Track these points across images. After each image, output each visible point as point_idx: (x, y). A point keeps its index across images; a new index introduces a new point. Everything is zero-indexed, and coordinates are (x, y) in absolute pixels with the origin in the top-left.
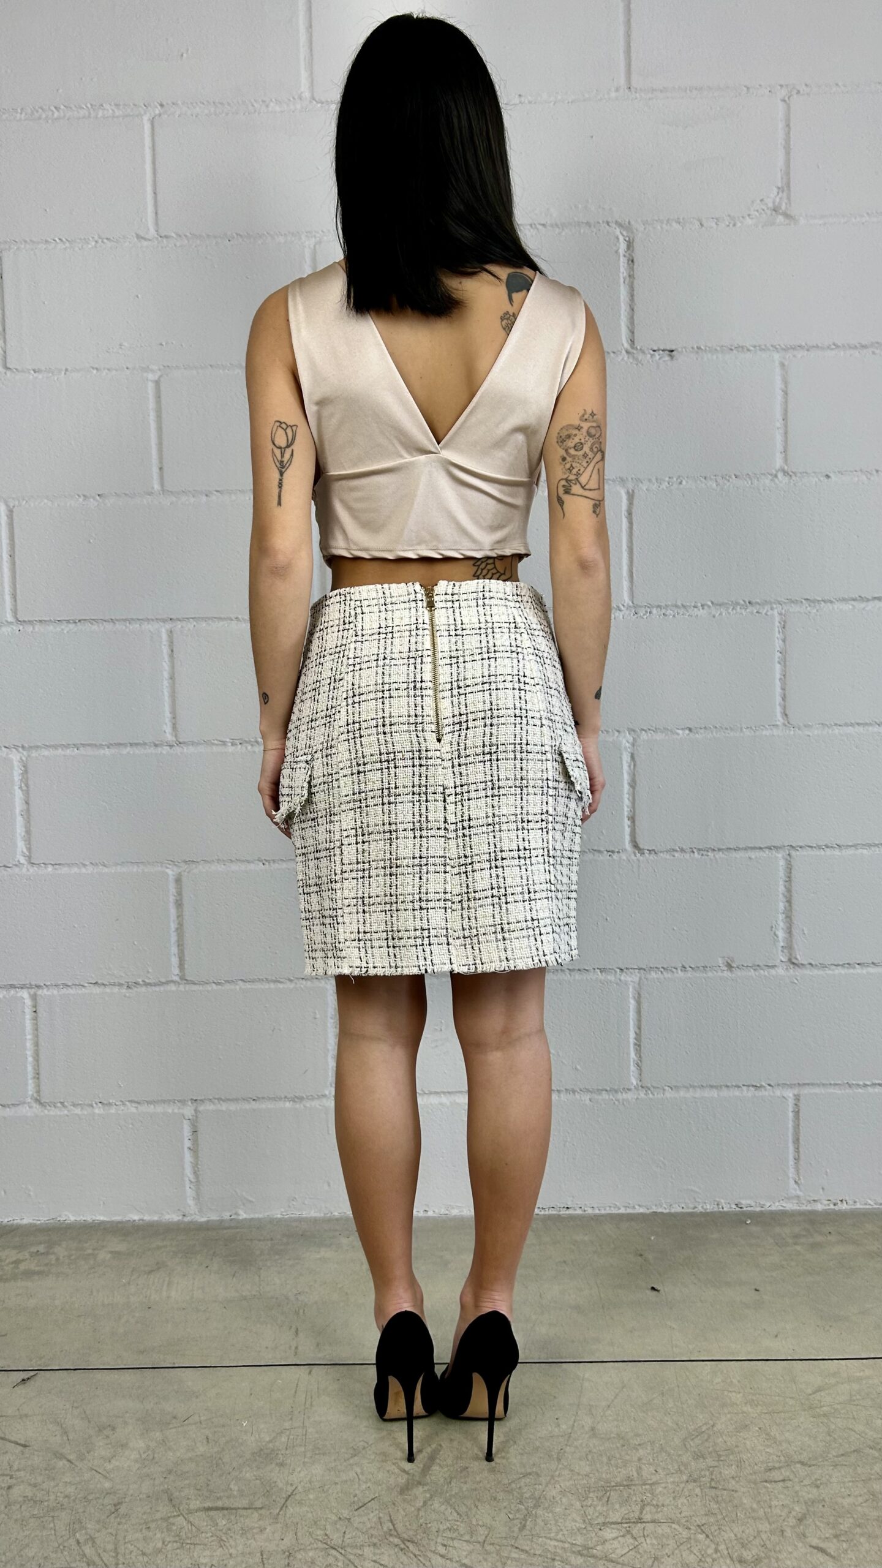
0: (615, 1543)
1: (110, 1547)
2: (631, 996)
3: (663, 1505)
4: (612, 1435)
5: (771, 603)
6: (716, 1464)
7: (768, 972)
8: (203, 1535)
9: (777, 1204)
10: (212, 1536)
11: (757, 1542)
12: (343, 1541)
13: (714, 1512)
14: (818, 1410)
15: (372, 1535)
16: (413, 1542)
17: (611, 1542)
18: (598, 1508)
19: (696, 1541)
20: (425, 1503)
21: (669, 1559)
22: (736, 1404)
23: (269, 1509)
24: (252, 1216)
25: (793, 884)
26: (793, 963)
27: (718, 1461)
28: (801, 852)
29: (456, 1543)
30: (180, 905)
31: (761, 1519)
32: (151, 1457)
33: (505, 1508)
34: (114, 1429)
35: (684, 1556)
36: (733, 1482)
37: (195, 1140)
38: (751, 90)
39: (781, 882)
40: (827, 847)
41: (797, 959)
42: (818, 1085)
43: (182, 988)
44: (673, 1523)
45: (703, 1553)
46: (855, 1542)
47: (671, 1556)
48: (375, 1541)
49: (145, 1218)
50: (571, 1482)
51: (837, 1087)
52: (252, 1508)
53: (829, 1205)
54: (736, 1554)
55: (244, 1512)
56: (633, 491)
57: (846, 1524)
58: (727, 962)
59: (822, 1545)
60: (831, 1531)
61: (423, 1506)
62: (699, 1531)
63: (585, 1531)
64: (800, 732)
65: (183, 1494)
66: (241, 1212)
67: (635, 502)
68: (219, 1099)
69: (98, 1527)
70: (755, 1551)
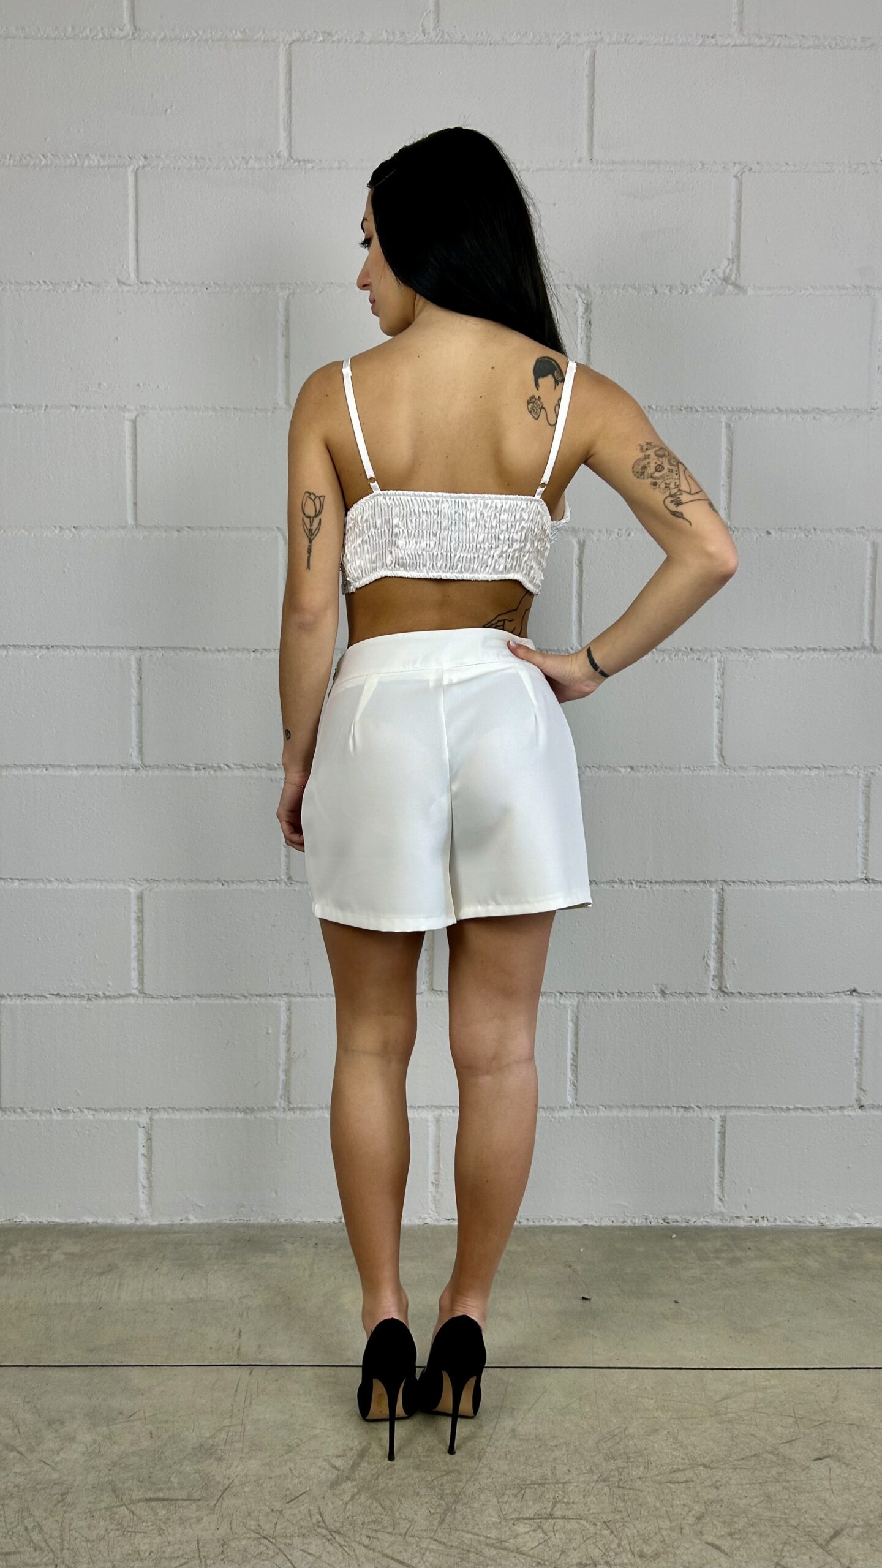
0: (526, 1536)
1: (56, 1533)
2: (569, 1019)
3: (573, 1503)
4: (531, 1437)
5: (711, 651)
6: (626, 1465)
7: (699, 1000)
8: (144, 1524)
9: (702, 1219)
10: (152, 1525)
11: (658, 1537)
12: (274, 1532)
13: (620, 1509)
14: (724, 1416)
15: (301, 1527)
16: (339, 1533)
17: (523, 1536)
18: (513, 1504)
19: (602, 1536)
20: (353, 1497)
21: (575, 1553)
22: (649, 1410)
23: (206, 1501)
24: (202, 1221)
25: (725, 917)
26: (724, 992)
27: (627, 1463)
28: (733, 887)
29: (379, 1535)
30: (140, 921)
31: (663, 1517)
32: (97, 1451)
33: (427, 1503)
34: (62, 1423)
35: (589, 1550)
36: (640, 1483)
37: (150, 1149)
38: (705, 166)
39: (714, 915)
40: (758, 882)
41: (726, 987)
42: (744, 1108)
43: (140, 1001)
44: (581, 1519)
45: (607, 1547)
46: (748, 1540)
47: (578, 1550)
48: (304, 1531)
49: (98, 1221)
50: (489, 1480)
51: (761, 1110)
52: (191, 1500)
53: (750, 1222)
54: (637, 1549)
55: (185, 1503)
56: (584, 541)
57: (740, 1523)
58: (661, 989)
59: (717, 1542)
60: (725, 1529)
61: (350, 1500)
62: (605, 1527)
63: (499, 1525)
64: (735, 773)
65: (126, 1486)
66: (191, 1217)
67: (586, 551)
68: (174, 1109)
69: (44, 1515)
70: (655, 1546)
